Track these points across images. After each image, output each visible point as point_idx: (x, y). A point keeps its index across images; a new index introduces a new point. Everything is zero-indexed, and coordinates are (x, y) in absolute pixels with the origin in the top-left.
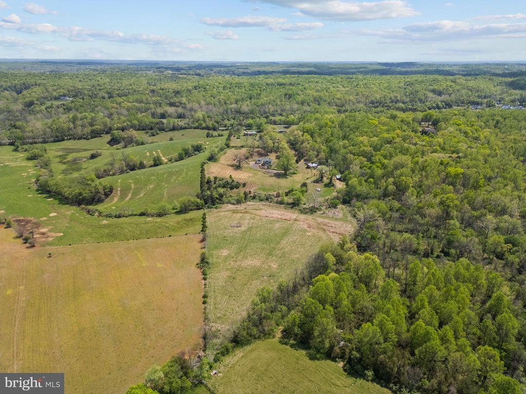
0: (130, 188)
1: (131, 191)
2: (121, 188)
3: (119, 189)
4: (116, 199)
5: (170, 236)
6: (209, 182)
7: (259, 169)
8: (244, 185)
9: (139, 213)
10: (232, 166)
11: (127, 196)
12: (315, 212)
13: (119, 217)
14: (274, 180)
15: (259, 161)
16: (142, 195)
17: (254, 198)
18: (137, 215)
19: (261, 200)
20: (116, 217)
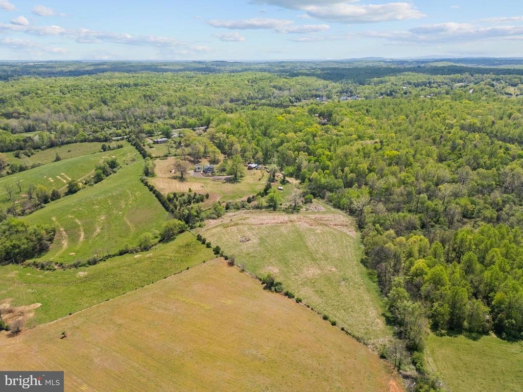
0: (77, 226)
1: (81, 228)
2: (64, 227)
3: (62, 229)
4: (65, 244)
5: (188, 269)
6: (170, 200)
7: (203, 177)
8: (207, 196)
9: (117, 251)
10: (175, 178)
11: (80, 235)
12: (299, 210)
13: (94, 262)
14: (229, 186)
15: (199, 168)
16: (98, 230)
17: (227, 208)
18: (116, 255)
19: (238, 209)
20: (90, 263)
